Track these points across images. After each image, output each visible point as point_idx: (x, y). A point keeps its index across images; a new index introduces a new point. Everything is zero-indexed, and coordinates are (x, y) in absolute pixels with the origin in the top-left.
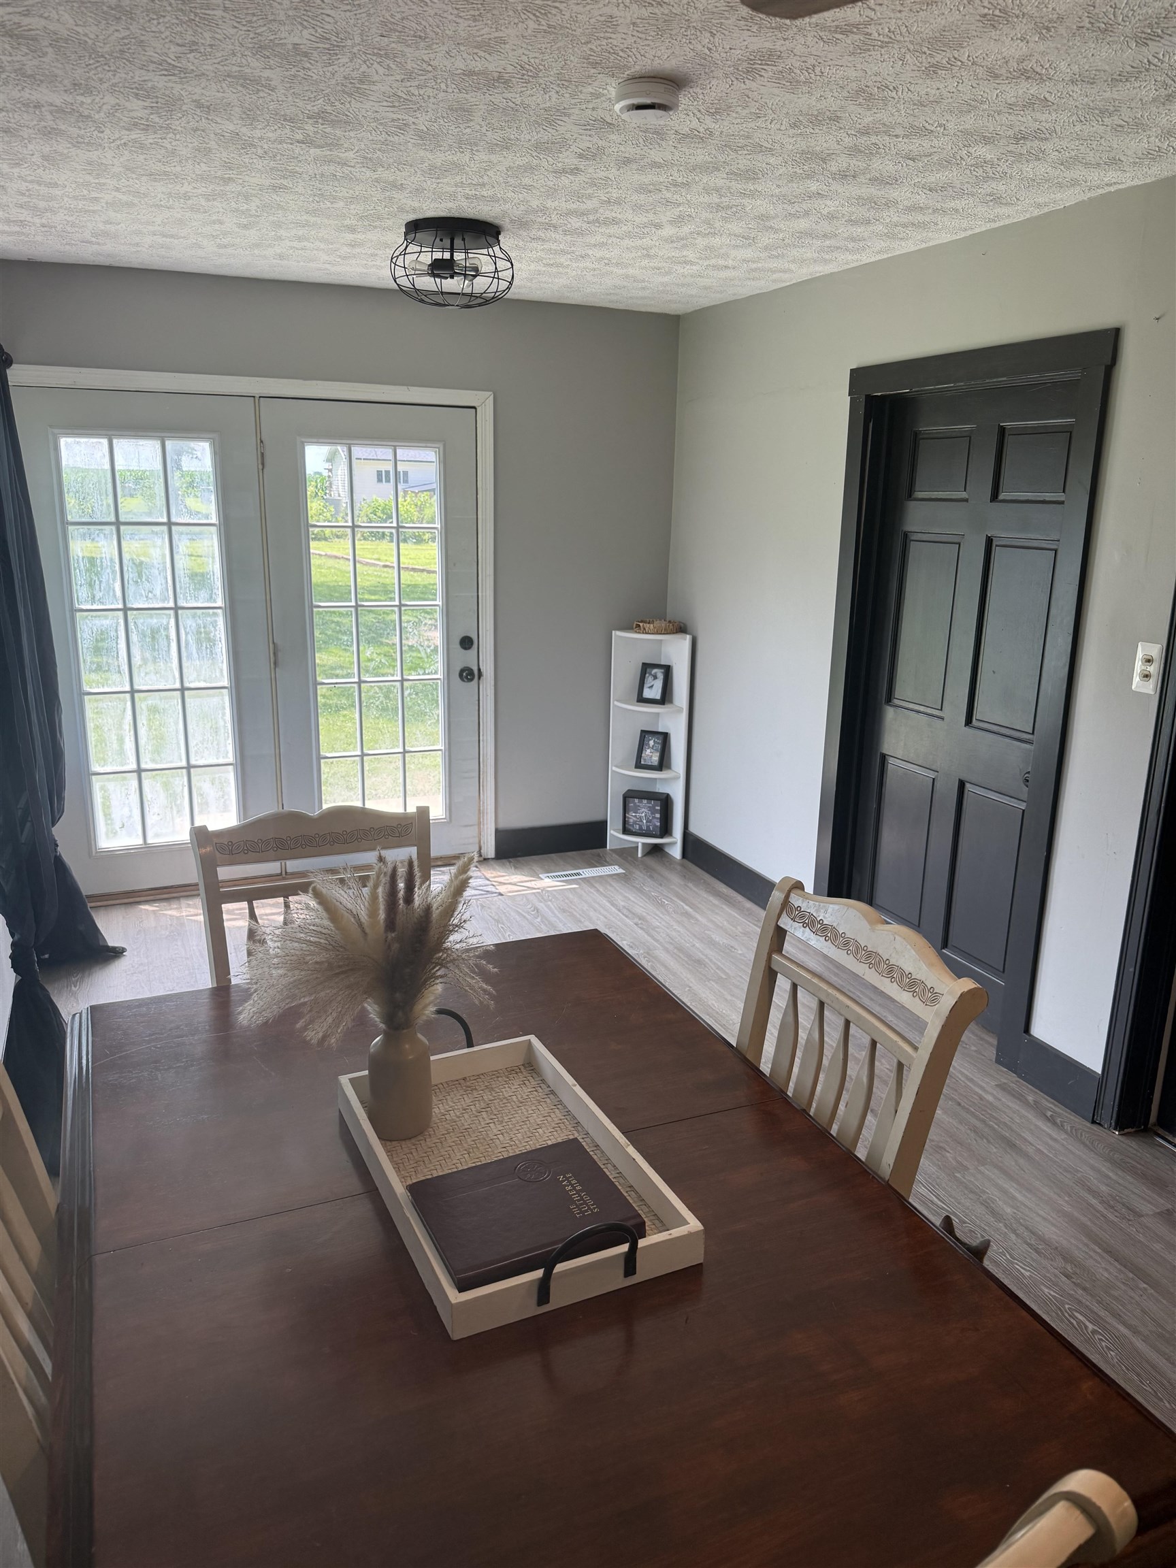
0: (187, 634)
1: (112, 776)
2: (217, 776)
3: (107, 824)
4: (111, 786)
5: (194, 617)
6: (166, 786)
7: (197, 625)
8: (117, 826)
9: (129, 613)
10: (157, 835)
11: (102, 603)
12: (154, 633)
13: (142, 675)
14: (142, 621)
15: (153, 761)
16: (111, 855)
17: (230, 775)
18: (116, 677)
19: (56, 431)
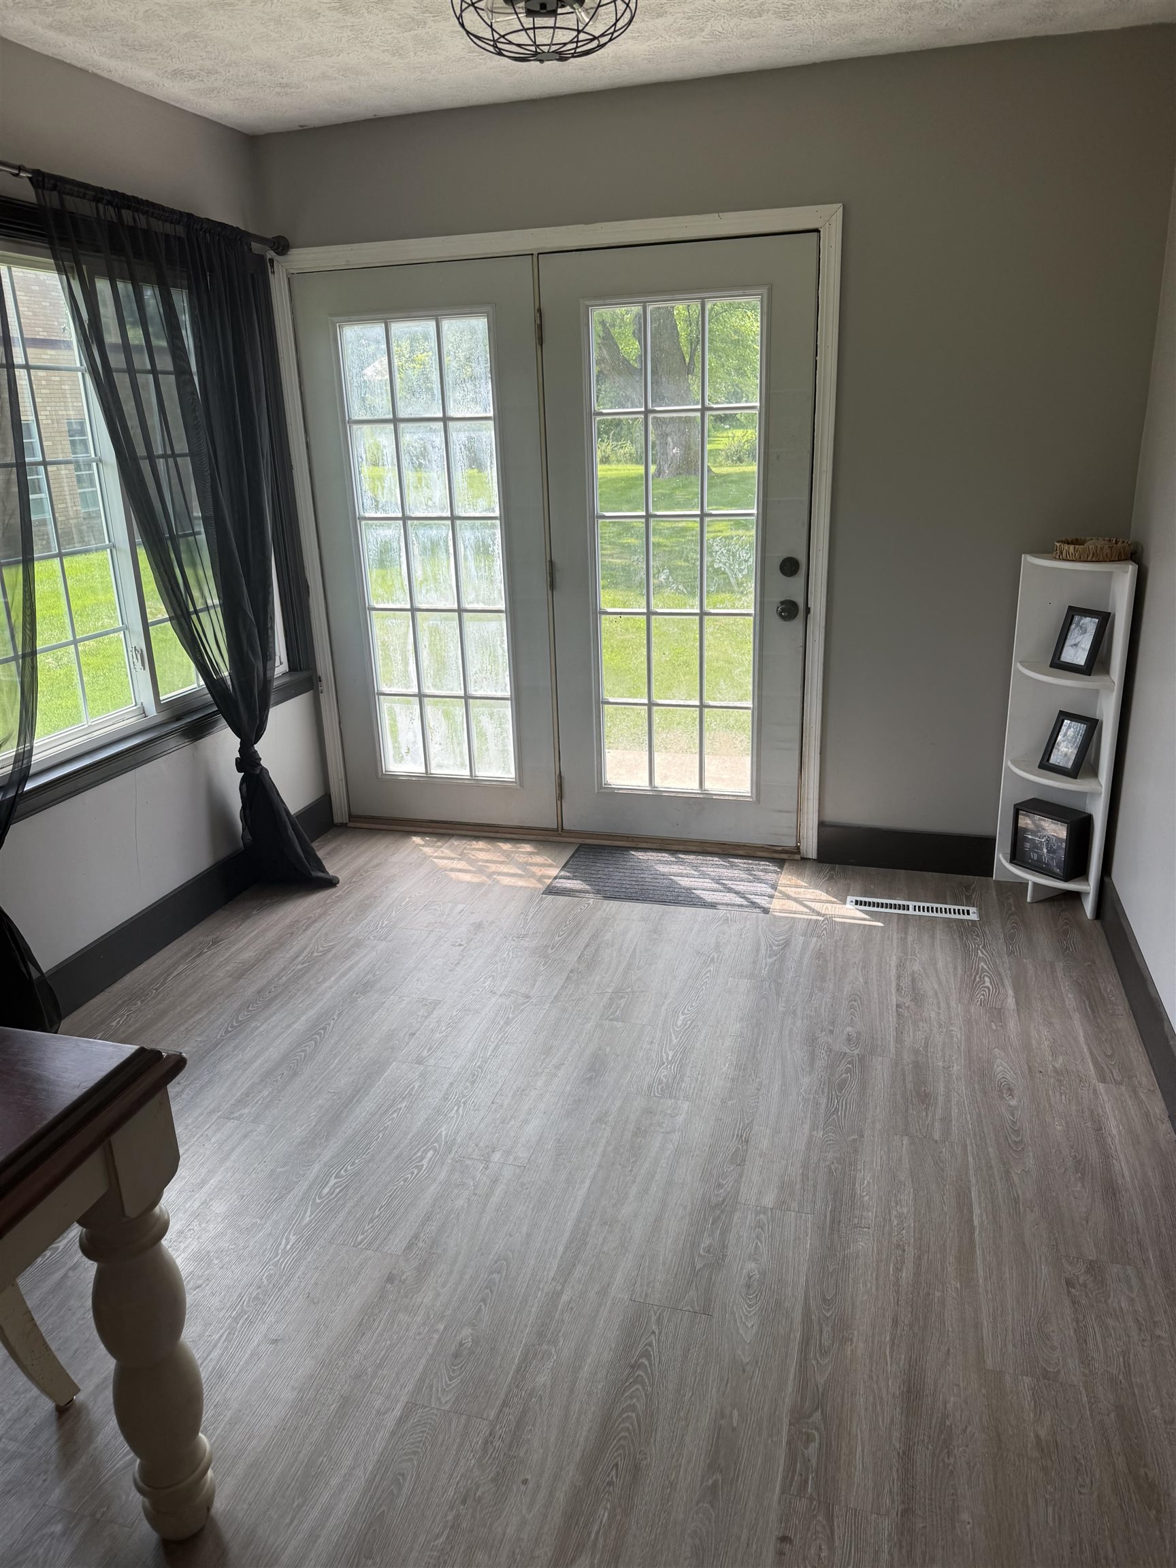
0: (465, 548)
1: (397, 698)
2: (495, 710)
3: (394, 747)
4: (397, 708)
5: (472, 528)
6: (447, 715)
7: (476, 538)
8: (403, 751)
9: (409, 522)
10: (440, 766)
11: (385, 511)
12: (434, 545)
13: (424, 592)
14: (422, 532)
15: (435, 686)
16: (394, 780)
17: (507, 710)
19: (334, 319)
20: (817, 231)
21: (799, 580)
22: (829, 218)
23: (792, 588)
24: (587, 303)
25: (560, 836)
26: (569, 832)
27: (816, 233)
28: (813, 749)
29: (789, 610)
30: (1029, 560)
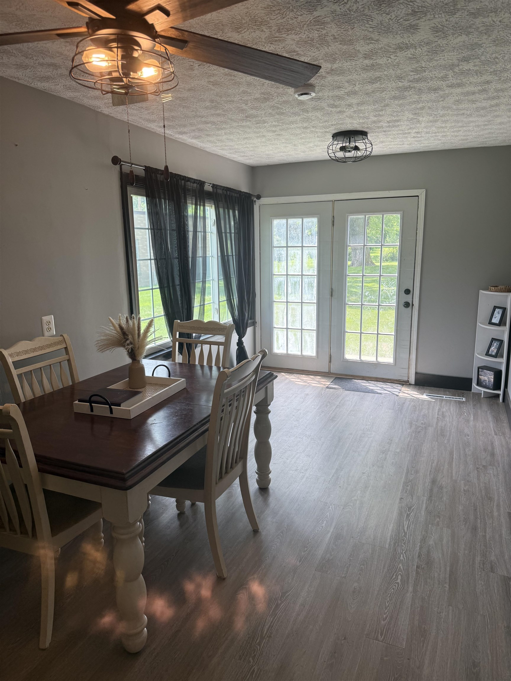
0: (305, 284)
1: (279, 329)
2: (311, 334)
3: (277, 345)
4: (279, 332)
5: (308, 278)
6: (295, 335)
7: (308, 281)
8: (280, 346)
9: (288, 276)
10: (291, 351)
11: (281, 273)
12: (296, 283)
13: (291, 297)
14: (292, 279)
15: (292, 326)
16: (276, 355)
17: (314, 334)
18: (283, 297)
19: (272, 218)
20: (418, 196)
21: (410, 296)
22: (422, 193)
23: (408, 298)
24: (348, 215)
25: (329, 374)
26: (332, 373)
27: (417, 197)
28: (414, 348)
29: (407, 305)
30: (481, 292)
